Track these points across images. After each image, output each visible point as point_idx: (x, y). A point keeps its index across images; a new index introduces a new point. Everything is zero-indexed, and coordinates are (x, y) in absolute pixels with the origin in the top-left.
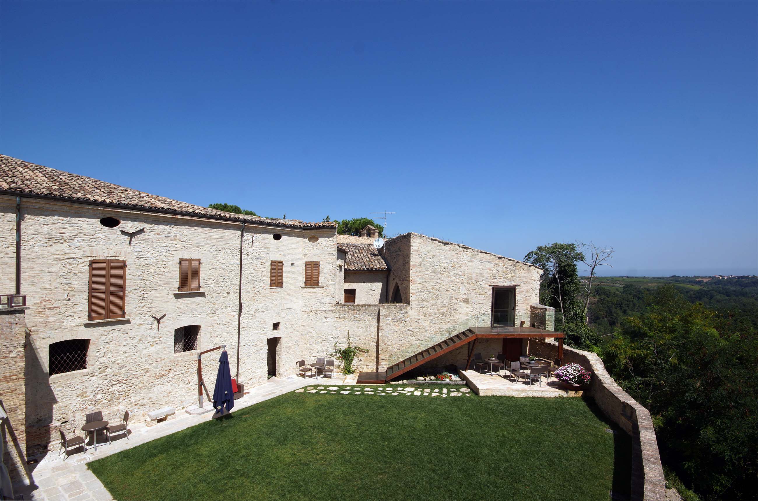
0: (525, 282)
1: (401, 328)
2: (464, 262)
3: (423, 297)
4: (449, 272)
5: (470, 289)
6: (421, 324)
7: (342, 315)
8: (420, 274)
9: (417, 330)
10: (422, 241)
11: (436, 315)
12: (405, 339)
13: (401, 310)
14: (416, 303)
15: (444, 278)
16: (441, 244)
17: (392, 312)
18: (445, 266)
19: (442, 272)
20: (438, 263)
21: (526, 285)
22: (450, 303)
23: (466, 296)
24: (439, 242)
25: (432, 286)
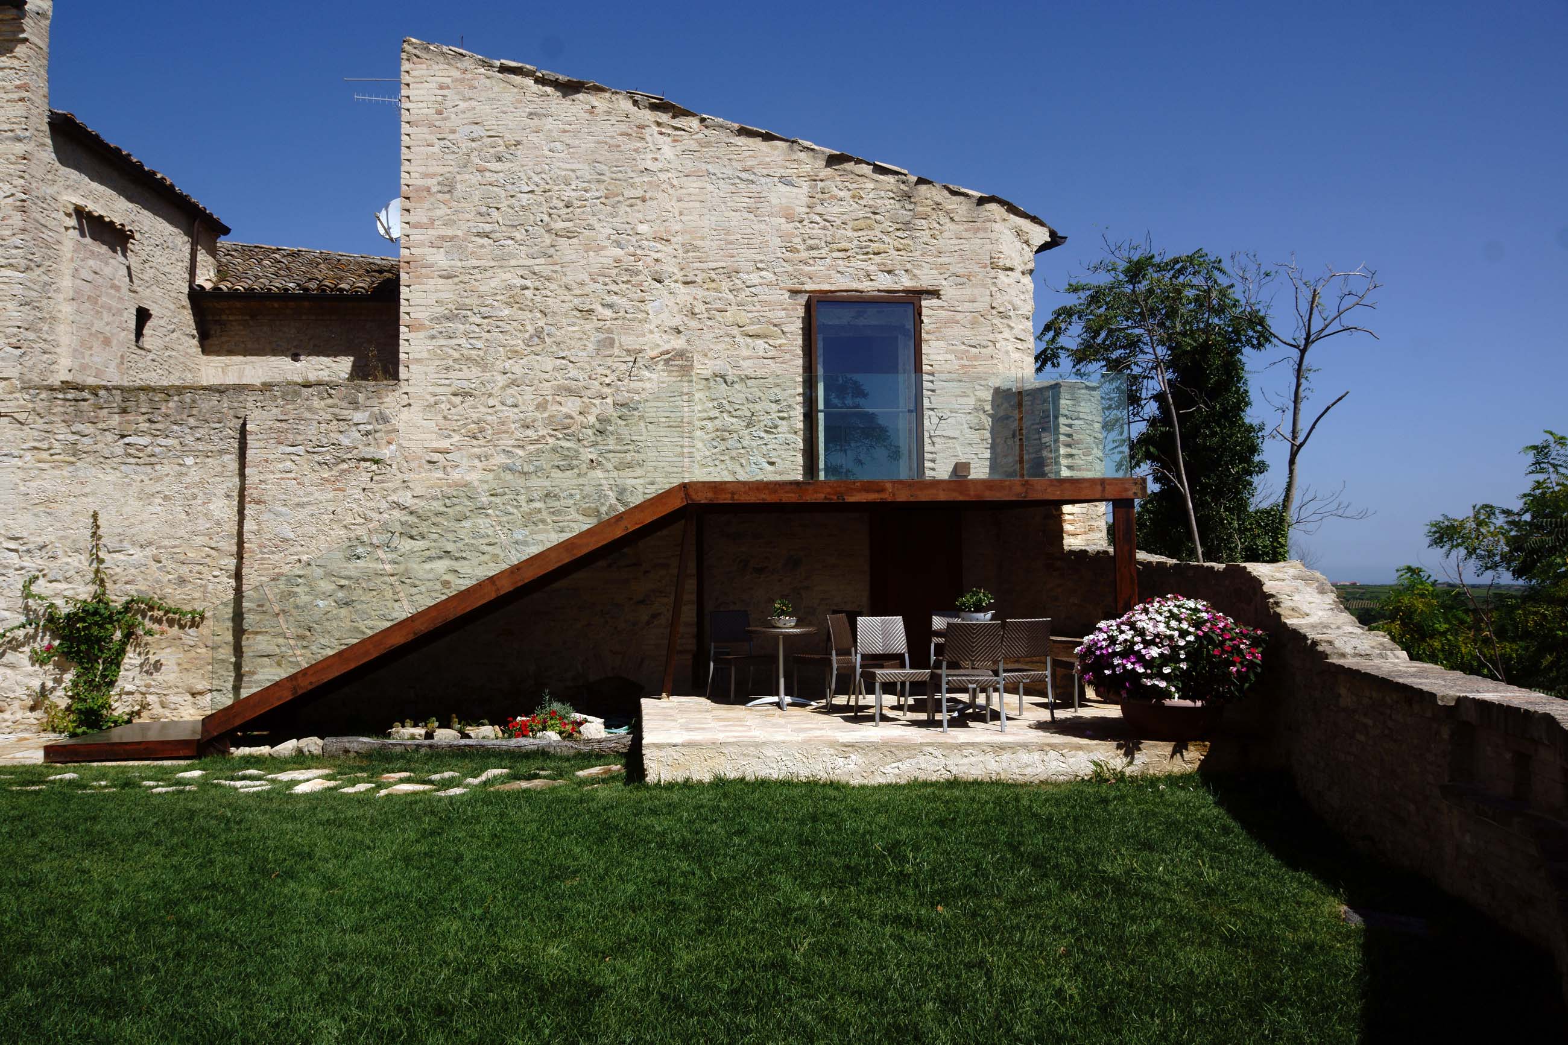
0: (962, 279)
1: (358, 494)
2: (663, 176)
3: (463, 341)
4: (593, 221)
5: (700, 308)
6: (455, 476)
7: (63, 434)
8: (449, 232)
9: (438, 506)
10: (457, 74)
11: (530, 433)
12: (380, 553)
13: (355, 405)
14: (431, 369)
15: (568, 249)
16: (549, 90)
17: (308, 415)
18: (569, 194)
19: (560, 225)
20: (536, 179)
21: (967, 292)
22: (600, 370)
23: (679, 343)
24: (537, 81)
25: (510, 287)
